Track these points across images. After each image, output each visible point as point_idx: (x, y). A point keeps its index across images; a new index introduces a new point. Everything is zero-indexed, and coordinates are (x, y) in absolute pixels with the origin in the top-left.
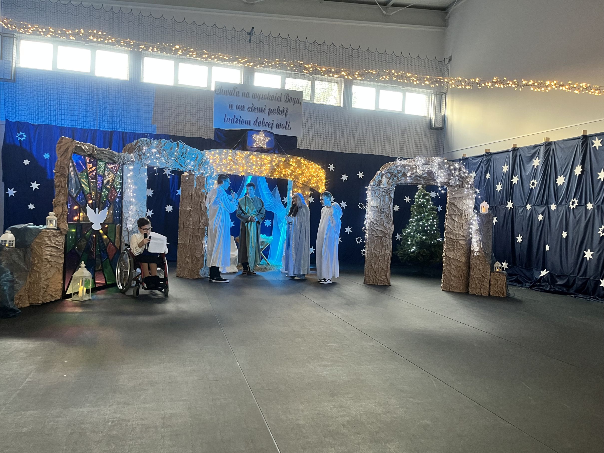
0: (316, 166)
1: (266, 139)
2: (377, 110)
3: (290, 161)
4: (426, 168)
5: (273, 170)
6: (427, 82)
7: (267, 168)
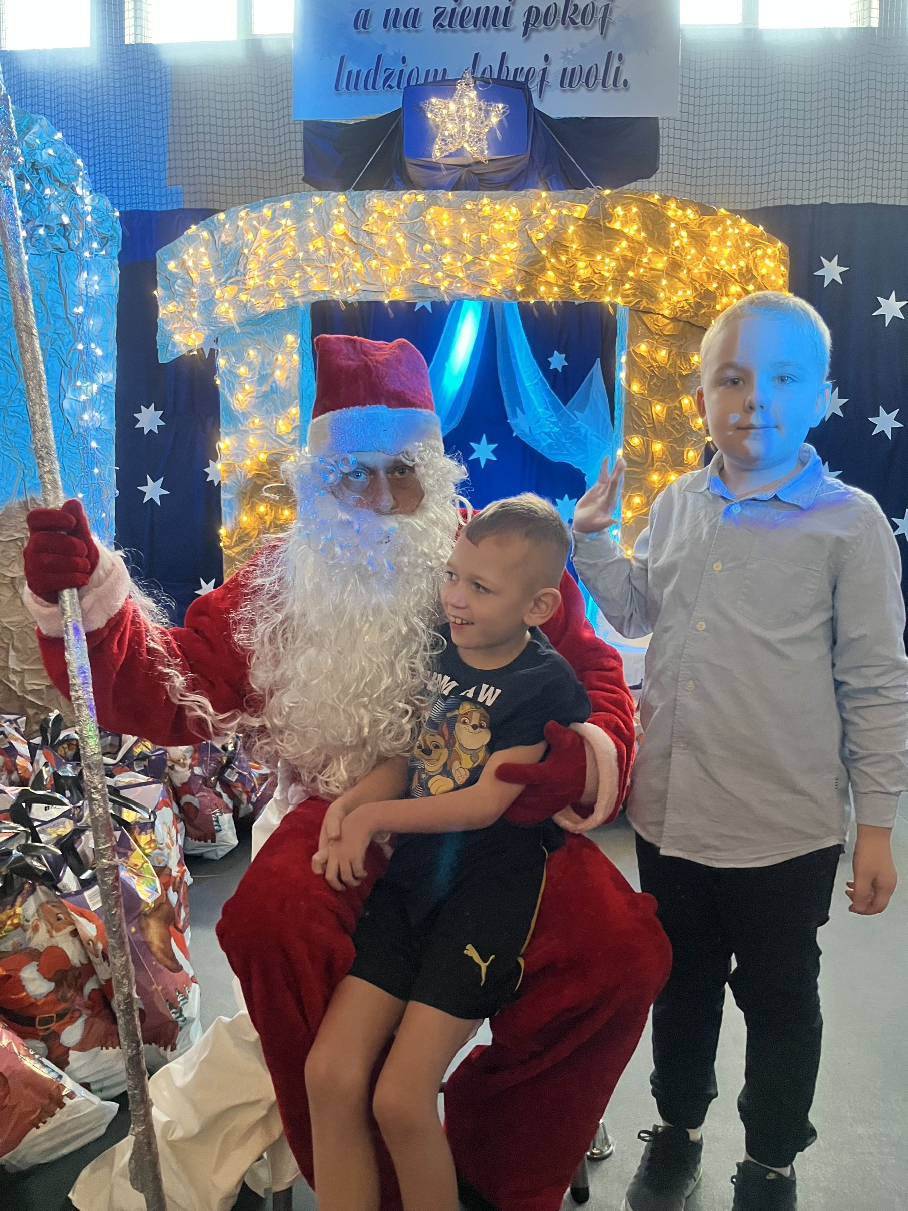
0: (741, 229)
5: (531, 268)
7: (507, 257)
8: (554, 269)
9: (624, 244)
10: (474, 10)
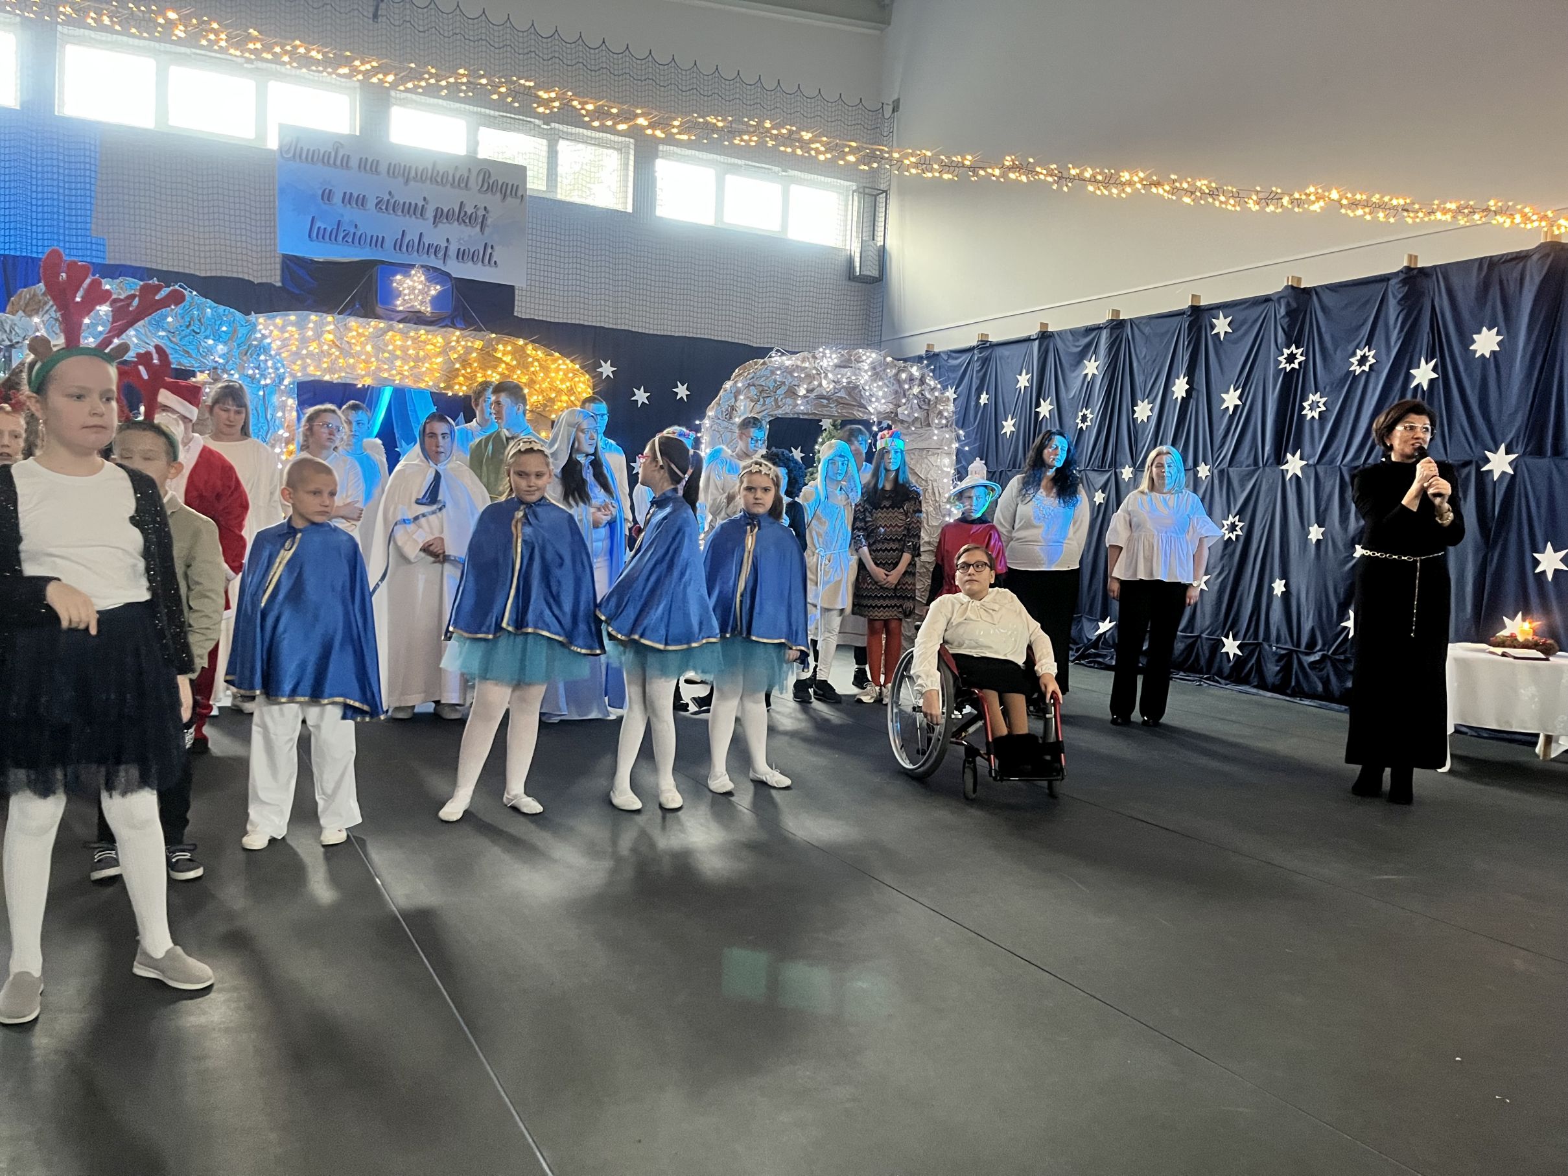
0: (566, 364)
1: (429, 290)
2: (719, 225)
3: (496, 350)
4: (843, 376)
5: (451, 375)
6: (851, 158)
7: (435, 366)
8: (463, 375)
9: (503, 366)
10: (402, 203)
